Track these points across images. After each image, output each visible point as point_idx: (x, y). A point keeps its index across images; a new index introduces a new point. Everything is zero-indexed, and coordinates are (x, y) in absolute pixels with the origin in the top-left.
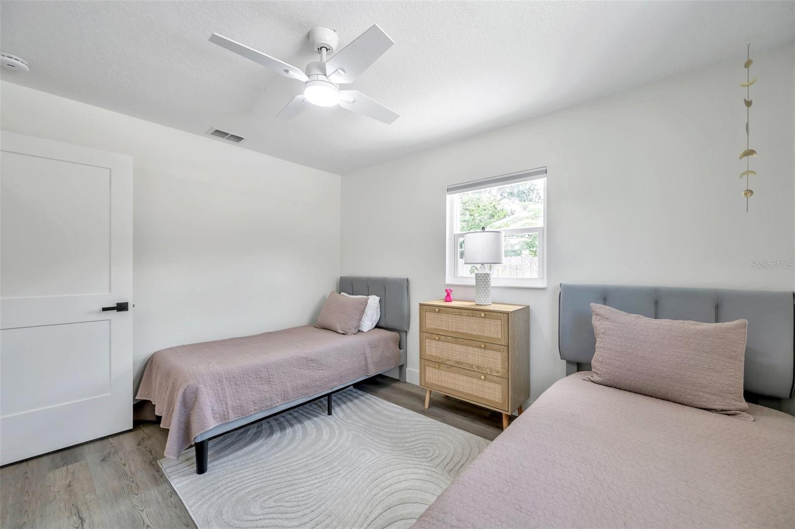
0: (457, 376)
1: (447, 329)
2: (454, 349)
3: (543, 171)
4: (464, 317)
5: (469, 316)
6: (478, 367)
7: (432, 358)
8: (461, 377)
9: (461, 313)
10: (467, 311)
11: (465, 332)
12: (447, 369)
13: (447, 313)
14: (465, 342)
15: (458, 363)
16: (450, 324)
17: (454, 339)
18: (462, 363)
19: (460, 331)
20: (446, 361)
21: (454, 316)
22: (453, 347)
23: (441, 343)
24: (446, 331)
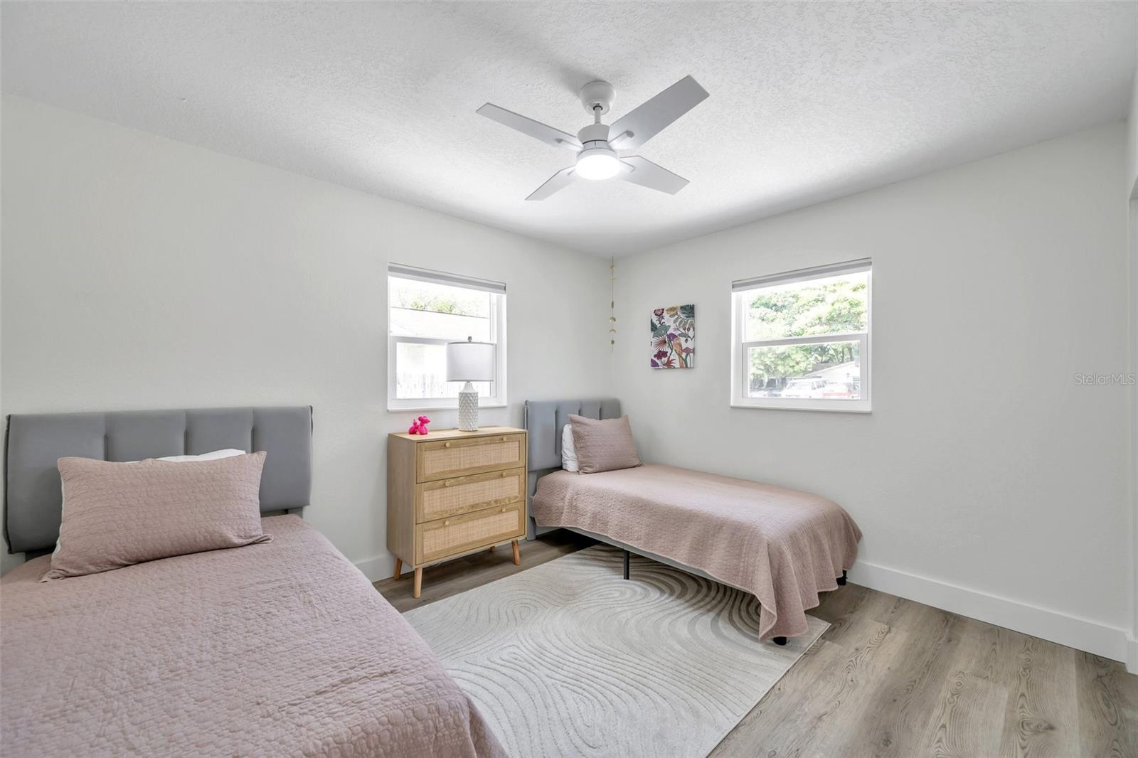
0: (470, 524)
1: (458, 468)
2: (467, 491)
3: (502, 287)
4: (481, 446)
5: (486, 444)
6: (496, 502)
7: (435, 516)
8: (476, 523)
9: (477, 442)
10: (484, 438)
11: (481, 465)
12: (459, 521)
13: (458, 446)
14: (482, 477)
15: (472, 506)
16: (462, 460)
17: (468, 478)
18: (478, 504)
19: (476, 466)
20: (457, 511)
21: (468, 448)
22: (466, 489)
23: (448, 490)
24: (458, 471)
